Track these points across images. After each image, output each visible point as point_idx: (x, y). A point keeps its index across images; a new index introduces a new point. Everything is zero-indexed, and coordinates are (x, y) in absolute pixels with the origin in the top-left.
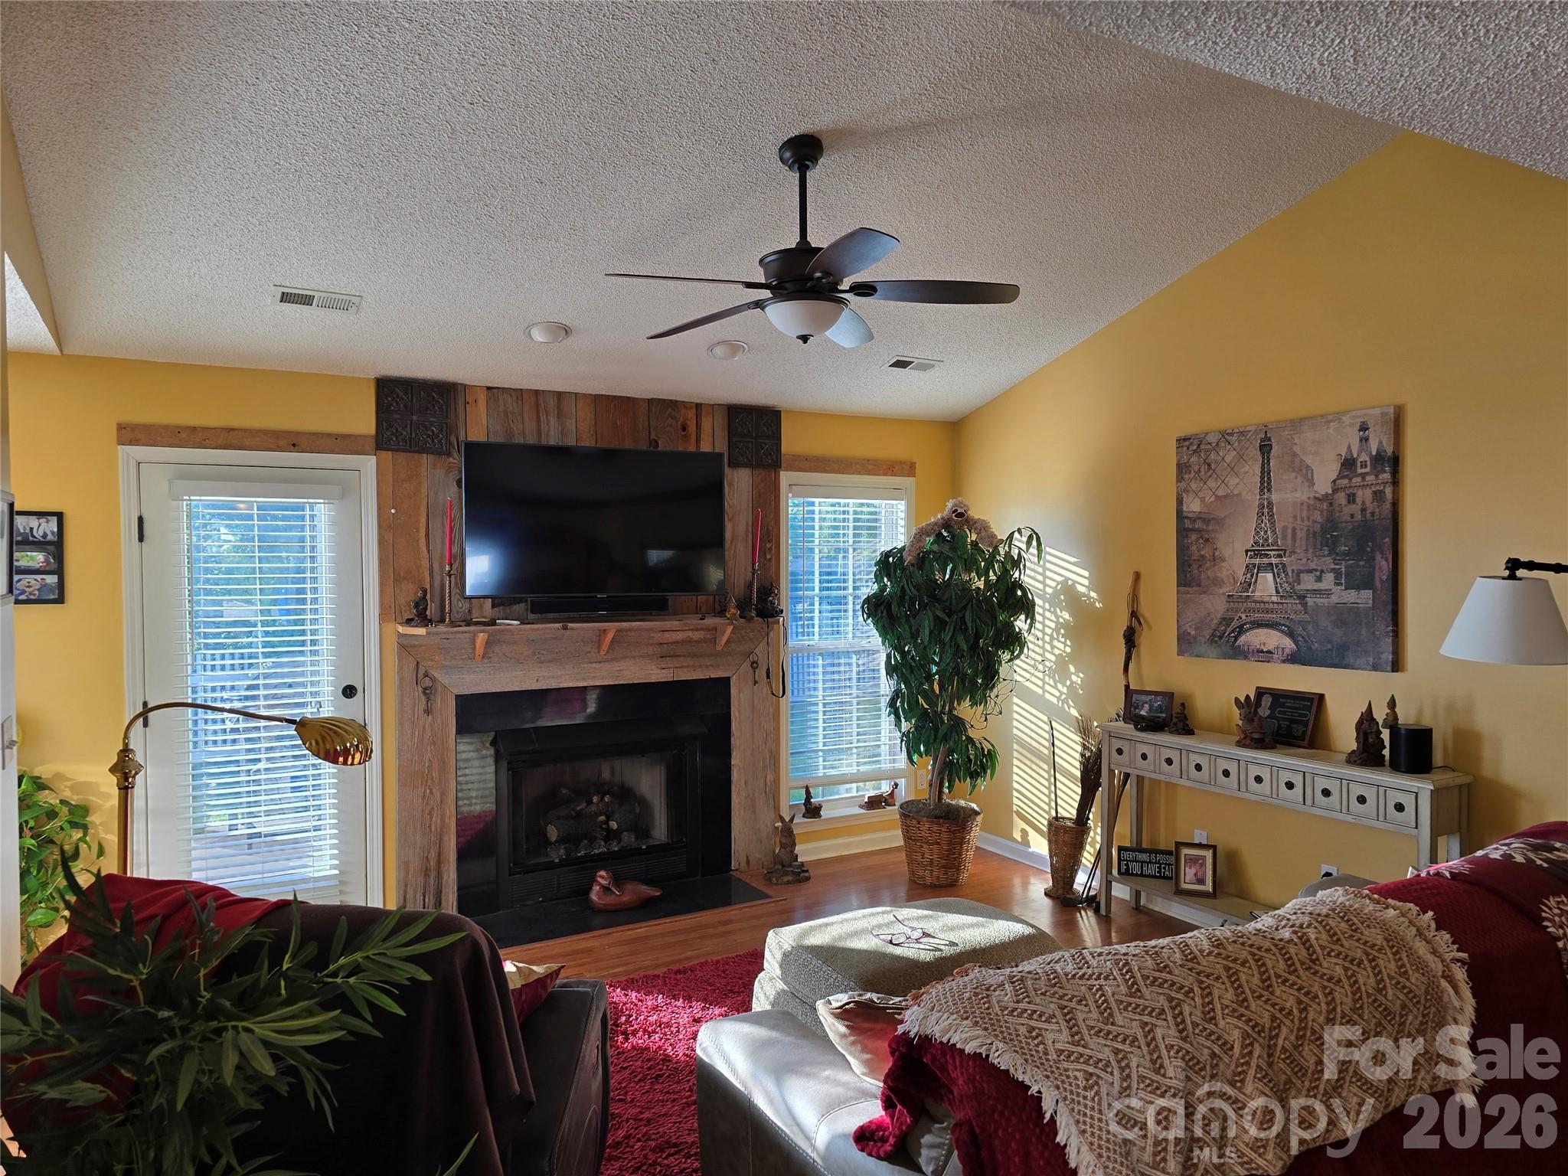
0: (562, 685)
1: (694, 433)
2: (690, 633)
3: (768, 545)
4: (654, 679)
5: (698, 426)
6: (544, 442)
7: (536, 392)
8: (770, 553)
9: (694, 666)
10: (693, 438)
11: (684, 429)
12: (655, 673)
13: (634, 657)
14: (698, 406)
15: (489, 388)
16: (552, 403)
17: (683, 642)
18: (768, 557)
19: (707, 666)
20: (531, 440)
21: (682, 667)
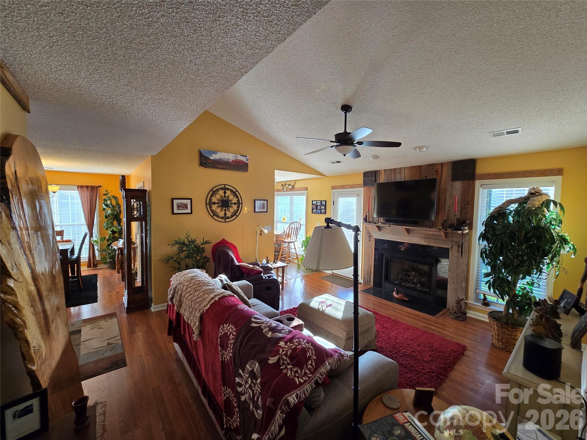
0: (397, 241)
1: (440, 172)
2: (435, 233)
3: (468, 206)
4: (422, 244)
5: (442, 170)
6: (396, 181)
7: (395, 169)
8: (468, 209)
9: (435, 242)
10: (440, 174)
11: (437, 172)
12: (423, 242)
13: (416, 237)
14: (442, 164)
15: (385, 170)
16: (398, 171)
17: (432, 235)
18: (467, 210)
19: (440, 243)
20: (393, 181)
21: (432, 242)
